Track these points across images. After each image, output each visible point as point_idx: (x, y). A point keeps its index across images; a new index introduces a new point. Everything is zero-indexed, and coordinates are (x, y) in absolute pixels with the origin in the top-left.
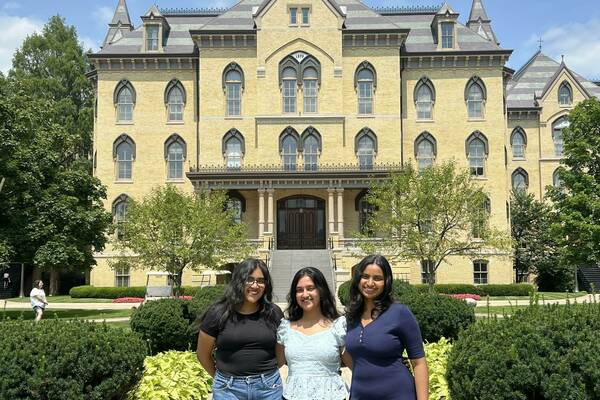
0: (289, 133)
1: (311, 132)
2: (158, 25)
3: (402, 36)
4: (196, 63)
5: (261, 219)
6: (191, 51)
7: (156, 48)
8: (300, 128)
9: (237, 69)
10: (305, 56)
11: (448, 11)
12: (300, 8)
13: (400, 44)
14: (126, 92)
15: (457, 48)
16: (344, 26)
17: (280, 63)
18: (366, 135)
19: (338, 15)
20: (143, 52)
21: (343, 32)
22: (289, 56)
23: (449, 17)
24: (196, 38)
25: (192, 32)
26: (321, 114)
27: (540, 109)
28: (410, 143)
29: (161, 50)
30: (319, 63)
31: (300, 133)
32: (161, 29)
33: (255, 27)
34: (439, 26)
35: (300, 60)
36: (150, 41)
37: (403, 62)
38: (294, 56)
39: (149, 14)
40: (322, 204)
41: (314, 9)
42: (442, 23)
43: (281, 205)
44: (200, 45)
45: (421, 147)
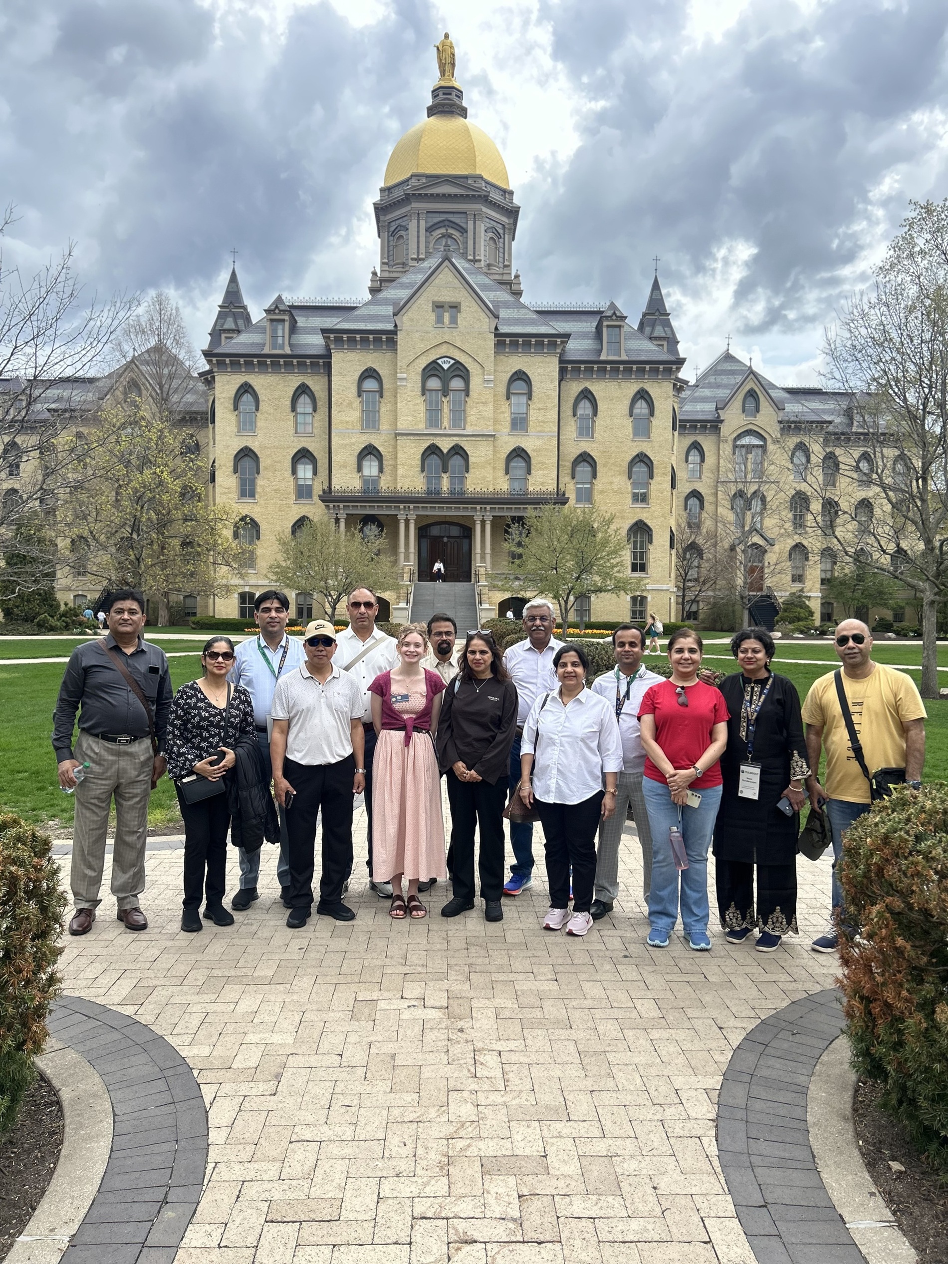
0: (433, 450)
1: (458, 450)
2: (283, 320)
3: (562, 342)
4: (328, 367)
5: (402, 549)
6: (321, 351)
7: (282, 347)
8: (445, 445)
9: (374, 375)
10: (452, 362)
11: (614, 313)
12: (446, 306)
13: (559, 351)
14: (247, 398)
15: (624, 357)
16: (496, 329)
17: (424, 369)
18: (519, 454)
19: (491, 315)
20: (266, 351)
21: (496, 335)
22: (435, 362)
23: (616, 320)
24: (329, 337)
25: (324, 331)
26: (469, 430)
27: (722, 421)
28: (567, 465)
29: (288, 351)
30: (468, 371)
31: (445, 451)
32: (287, 324)
33: (396, 326)
34: (605, 329)
35: (446, 366)
36: (274, 337)
37: (563, 372)
38: (439, 361)
39: (273, 308)
40: (467, 532)
41: (463, 308)
42: (608, 326)
43: (423, 532)
44: (332, 346)
45: (578, 469)
